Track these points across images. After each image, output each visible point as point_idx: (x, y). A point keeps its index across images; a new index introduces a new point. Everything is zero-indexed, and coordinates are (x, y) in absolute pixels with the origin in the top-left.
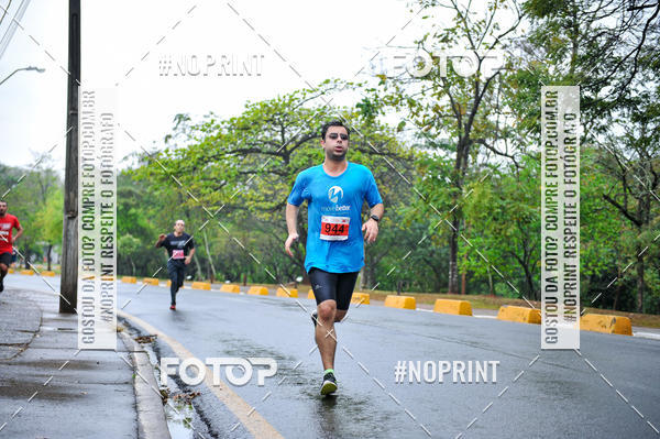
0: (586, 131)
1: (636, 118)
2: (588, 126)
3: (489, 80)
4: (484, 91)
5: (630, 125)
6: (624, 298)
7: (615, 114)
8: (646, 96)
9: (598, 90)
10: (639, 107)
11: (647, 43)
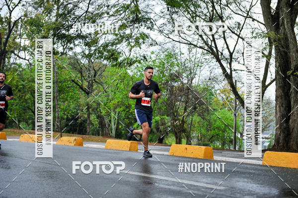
0: (64, 49)
1: (87, 44)
2: (65, 47)
3: (15, 21)
4: (13, 27)
5: (84, 47)
6: (81, 128)
7: (76, 42)
8: (90, 34)
9: (68, 30)
10: (87, 39)
11: (90, 10)
